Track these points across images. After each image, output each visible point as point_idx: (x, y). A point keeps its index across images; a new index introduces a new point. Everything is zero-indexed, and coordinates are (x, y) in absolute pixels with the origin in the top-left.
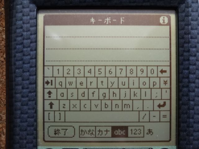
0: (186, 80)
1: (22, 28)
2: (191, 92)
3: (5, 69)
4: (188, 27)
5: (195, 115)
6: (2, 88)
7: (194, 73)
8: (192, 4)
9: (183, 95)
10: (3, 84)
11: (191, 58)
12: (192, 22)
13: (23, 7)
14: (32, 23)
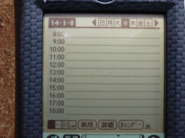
3: (14, 12)
6: (11, 28)
10: (12, 24)
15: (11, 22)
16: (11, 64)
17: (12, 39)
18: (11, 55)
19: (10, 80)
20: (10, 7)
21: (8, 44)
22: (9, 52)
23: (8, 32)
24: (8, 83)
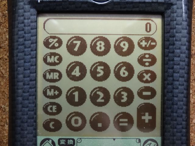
0: (171, 78)
1: (23, 30)
2: (175, 89)
3: (8, 66)
4: (173, 30)
5: (179, 110)
6: (5, 82)
7: (178, 72)
8: (177, 9)
9: (168, 92)
11: (176, 59)
12: (177, 26)
13: (25, 12)
14: (32, 26)
15: (6, 76)
16: (6, 121)
17: (6, 94)
18: (6, 111)
19: (5, 137)
20: (4, 60)
21: (3, 100)
22: (4, 108)
23: (2, 87)
24: (4, 140)
